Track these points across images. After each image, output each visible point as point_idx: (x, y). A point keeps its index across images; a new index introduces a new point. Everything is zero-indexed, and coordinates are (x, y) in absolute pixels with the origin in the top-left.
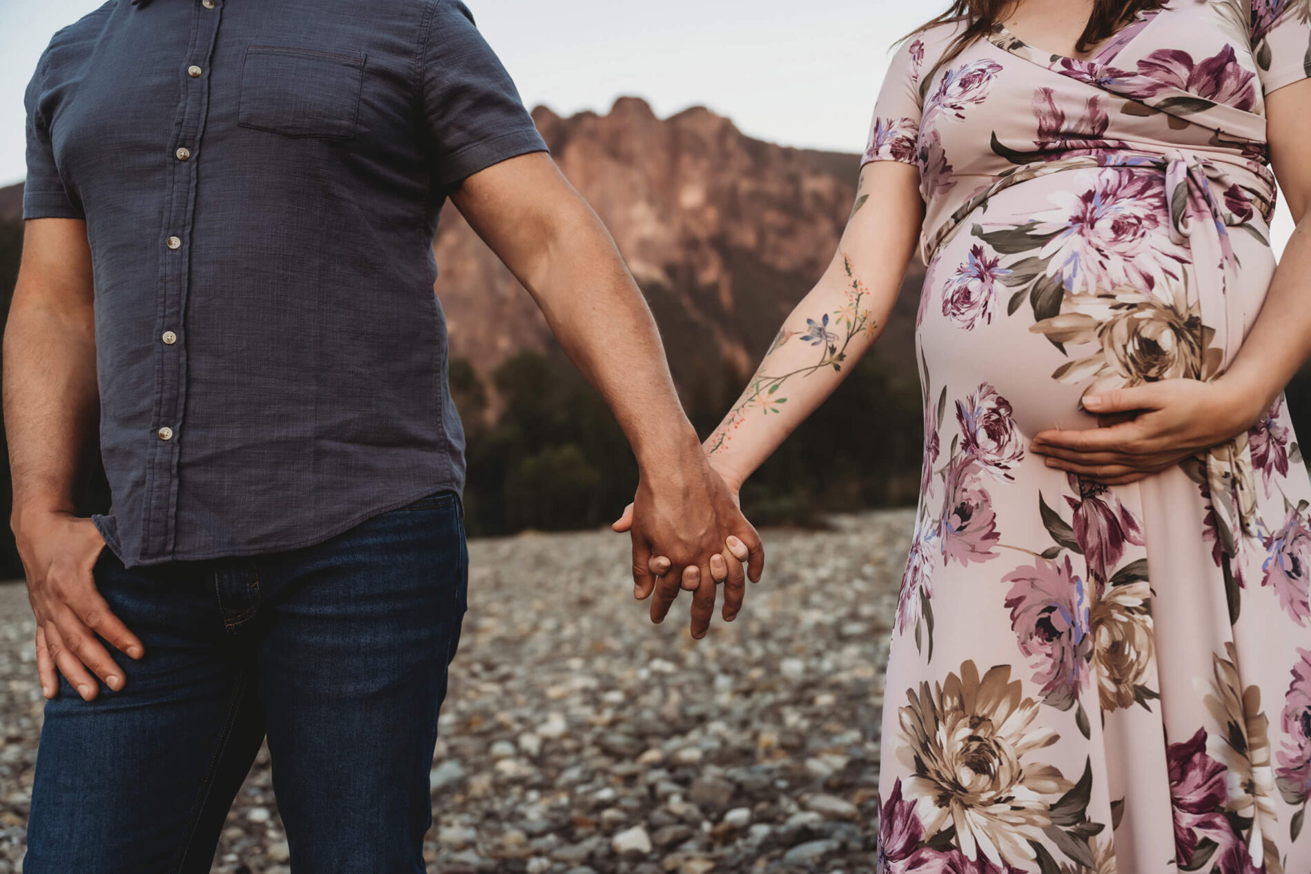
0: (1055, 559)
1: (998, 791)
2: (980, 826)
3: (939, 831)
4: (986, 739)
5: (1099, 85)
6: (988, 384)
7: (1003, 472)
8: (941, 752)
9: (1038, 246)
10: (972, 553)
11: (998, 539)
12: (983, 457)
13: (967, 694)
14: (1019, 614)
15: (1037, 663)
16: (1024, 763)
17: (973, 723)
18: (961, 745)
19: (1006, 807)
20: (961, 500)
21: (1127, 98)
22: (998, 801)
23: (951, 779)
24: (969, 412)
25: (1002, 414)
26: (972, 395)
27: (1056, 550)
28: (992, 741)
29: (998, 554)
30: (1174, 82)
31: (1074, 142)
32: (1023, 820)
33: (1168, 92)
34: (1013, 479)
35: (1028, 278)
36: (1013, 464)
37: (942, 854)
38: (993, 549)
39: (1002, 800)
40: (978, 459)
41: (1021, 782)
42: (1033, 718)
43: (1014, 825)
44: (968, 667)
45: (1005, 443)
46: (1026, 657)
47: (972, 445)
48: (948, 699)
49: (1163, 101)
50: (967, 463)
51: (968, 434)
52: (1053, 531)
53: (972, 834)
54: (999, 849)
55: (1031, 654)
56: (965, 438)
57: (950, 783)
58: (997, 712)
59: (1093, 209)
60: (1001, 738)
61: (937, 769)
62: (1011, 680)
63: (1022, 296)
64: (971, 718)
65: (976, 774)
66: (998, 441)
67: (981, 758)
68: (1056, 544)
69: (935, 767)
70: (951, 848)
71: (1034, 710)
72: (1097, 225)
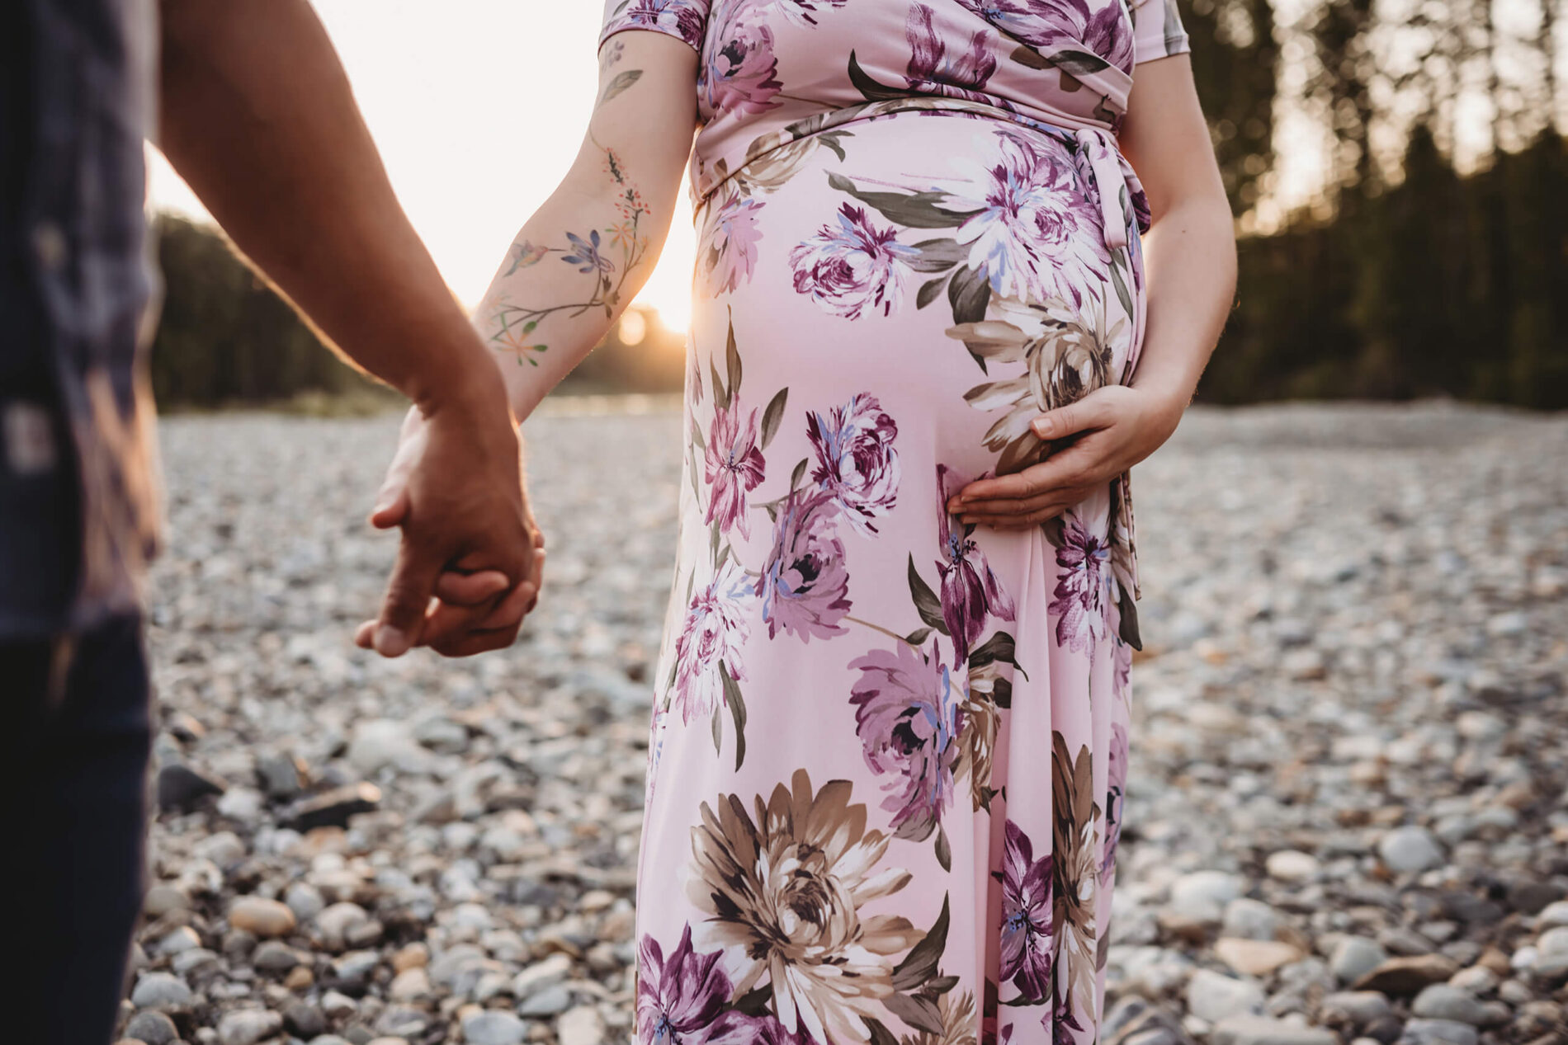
0: (922, 645)
1: (828, 949)
2: (803, 989)
3: (751, 990)
4: (816, 875)
5: (987, 17)
6: (871, 396)
7: (865, 519)
8: (761, 887)
9: (953, 225)
10: (816, 626)
11: (849, 610)
12: (844, 495)
13: (798, 815)
14: (868, 715)
15: (890, 784)
16: (864, 915)
17: (802, 853)
18: (785, 880)
19: (837, 971)
20: (805, 551)
21: (1019, 42)
22: (827, 961)
23: (771, 923)
24: (832, 430)
25: (881, 438)
26: (841, 407)
27: (924, 632)
28: (823, 880)
29: (847, 631)
30: (1071, 32)
31: (953, 89)
32: (857, 991)
33: (1065, 43)
34: (876, 531)
35: (945, 265)
36: (879, 511)
37: (754, 1020)
38: (842, 623)
39: (833, 960)
40: (837, 496)
41: (858, 941)
42: (879, 858)
43: (845, 995)
44: (801, 777)
45: (875, 479)
46: (876, 775)
47: (832, 478)
48: (775, 818)
49: (1060, 53)
50: (820, 500)
51: (827, 461)
52: (922, 608)
53: (793, 997)
54: (824, 1024)
55: (883, 771)
56: (821, 466)
57: (770, 929)
58: (832, 842)
59: (1012, 192)
60: (835, 877)
61: (755, 909)
62: (851, 803)
63: (936, 288)
64: (800, 847)
65: (802, 919)
66: (867, 475)
67: (809, 901)
68: (925, 626)
69: (752, 906)
70: (766, 1013)
71: (881, 847)
72: (1020, 212)
